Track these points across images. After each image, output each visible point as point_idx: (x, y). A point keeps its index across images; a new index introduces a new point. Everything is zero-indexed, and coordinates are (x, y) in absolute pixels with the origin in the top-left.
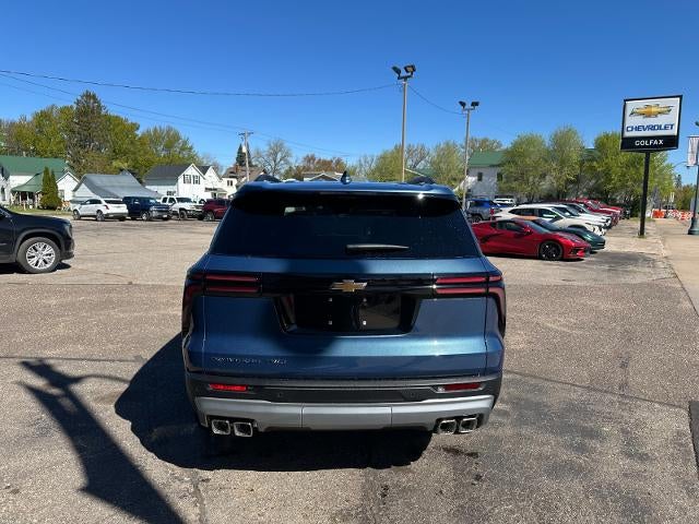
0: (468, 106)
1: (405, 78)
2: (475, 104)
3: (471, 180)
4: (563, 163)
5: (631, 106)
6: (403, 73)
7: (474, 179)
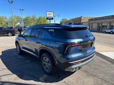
0: (21, 10)
1: (11, 3)
2: (23, 10)
3: (19, 23)
4: (34, 21)
5: (47, 13)
6: (10, 2)
7: (20, 23)
